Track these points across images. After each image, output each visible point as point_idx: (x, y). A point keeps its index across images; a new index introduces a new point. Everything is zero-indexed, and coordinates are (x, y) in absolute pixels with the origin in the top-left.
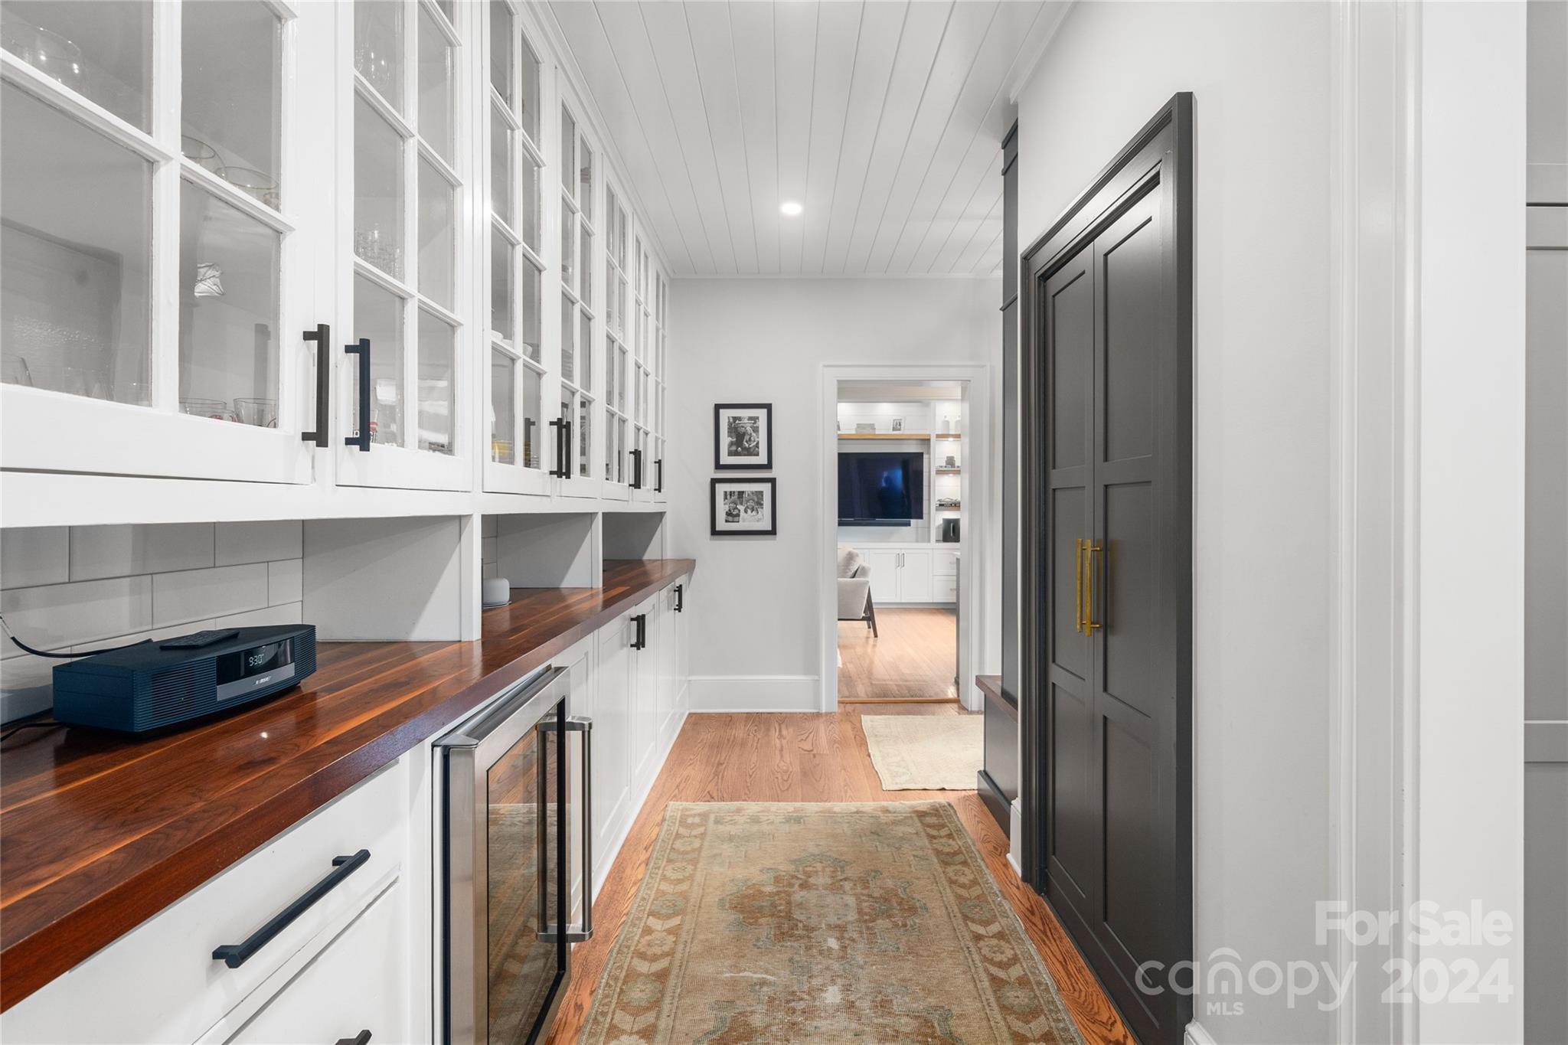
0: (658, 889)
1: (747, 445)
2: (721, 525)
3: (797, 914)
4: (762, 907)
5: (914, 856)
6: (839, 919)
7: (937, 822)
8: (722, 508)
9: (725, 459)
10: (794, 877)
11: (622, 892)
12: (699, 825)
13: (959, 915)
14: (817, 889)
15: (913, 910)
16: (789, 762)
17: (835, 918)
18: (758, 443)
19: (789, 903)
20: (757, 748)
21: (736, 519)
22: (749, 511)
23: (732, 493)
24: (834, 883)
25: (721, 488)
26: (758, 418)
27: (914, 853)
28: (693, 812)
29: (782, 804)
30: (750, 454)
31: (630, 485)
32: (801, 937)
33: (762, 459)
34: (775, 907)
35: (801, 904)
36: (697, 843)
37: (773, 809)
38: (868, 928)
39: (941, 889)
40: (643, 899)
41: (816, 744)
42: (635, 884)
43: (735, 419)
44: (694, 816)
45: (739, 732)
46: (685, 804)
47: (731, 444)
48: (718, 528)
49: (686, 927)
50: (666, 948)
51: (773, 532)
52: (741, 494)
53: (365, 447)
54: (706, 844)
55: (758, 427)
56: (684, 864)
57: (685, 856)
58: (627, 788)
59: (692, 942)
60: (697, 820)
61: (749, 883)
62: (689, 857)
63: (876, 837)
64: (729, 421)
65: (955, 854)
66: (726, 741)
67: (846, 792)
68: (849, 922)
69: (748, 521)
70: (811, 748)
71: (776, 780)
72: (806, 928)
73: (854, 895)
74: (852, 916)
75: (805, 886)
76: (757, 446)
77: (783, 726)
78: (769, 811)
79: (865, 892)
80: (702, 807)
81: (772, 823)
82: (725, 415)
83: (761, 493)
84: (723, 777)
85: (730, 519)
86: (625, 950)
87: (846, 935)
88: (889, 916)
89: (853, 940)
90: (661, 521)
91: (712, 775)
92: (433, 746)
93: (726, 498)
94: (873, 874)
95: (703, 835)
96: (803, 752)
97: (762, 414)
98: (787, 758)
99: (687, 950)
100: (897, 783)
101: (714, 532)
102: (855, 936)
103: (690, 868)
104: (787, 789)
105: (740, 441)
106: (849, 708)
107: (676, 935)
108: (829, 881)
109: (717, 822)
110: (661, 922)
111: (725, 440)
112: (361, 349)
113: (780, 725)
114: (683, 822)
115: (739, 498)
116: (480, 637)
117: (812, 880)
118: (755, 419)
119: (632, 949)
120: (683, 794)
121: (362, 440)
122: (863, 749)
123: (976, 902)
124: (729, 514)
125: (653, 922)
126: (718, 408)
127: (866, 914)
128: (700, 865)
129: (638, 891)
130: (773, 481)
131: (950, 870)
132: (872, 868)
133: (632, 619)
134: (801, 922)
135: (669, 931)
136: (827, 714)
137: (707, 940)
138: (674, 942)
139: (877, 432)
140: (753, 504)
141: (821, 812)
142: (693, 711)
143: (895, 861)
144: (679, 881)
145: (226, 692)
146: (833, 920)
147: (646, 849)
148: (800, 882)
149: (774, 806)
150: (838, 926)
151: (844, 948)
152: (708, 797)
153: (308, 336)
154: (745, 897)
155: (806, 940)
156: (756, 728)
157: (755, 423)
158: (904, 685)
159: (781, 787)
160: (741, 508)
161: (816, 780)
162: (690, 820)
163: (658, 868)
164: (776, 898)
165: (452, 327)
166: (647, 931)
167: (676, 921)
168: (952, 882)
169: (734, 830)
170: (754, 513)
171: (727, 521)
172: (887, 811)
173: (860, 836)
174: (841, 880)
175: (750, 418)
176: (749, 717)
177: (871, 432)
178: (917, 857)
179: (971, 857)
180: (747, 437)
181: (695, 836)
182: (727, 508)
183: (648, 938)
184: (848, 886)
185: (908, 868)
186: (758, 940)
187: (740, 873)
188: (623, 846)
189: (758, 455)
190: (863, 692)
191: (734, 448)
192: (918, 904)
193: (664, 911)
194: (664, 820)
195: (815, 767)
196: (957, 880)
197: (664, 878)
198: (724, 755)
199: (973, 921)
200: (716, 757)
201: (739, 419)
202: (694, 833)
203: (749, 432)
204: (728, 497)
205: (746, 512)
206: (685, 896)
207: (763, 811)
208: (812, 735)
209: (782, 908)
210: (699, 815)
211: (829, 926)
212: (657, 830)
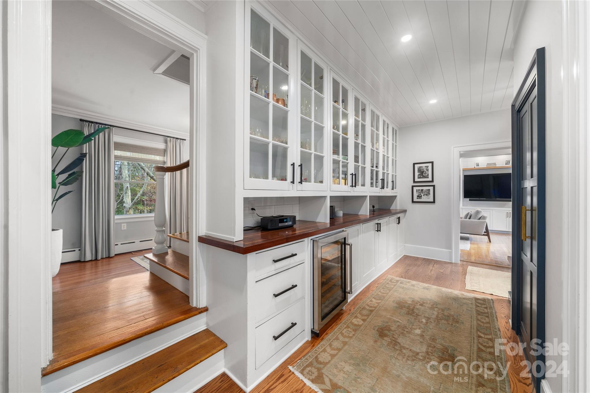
0: (377, 293)
1: (424, 175)
2: (415, 199)
3: (415, 310)
4: (405, 306)
5: (467, 309)
6: (429, 316)
7: (483, 303)
8: (416, 194)
9: (417, 179)
10: (418, 302)
11: (368, 291)
12: (395, 283)
13: (475, 329)
14: (425, 307)
15: (457, 322)
16: (432, 274)
17: (428, 315)
18: (428, 174)
19: (414, 307)
20: (423, 268)
21: (421, 198)
22: (425, 195)
23: (419, 190)
24: (432, 307)
25: (415, 189)
26: (428, 166)
27: (467, 308)
28: (394, 279)
29: (424, 284)
30: (426, 178)
31: (380, 188)
32: (414, 316)
33: (430, 179)
34: (409, 307)
35: (418, 309)
36: (392, 286)
37: (420, 284)
38: (438, 321)
39: (472, 320)
40: (373, 294)
41: (445, 271)
42: (372, 290)
43: (420, 167)
44: (395, 280)
45: (419, 263)
46: (393, 277)
47: (419, 175)
48: (414, 201)
49: (381, 303)
50: (375, 306)
51: (434, 202)
52: (422, 190)
53: (301, 183)
54: (395, 287)
55: (428, 169)
56: (387, 290)
57: (388, 288)
58: (374, 268)
59: (382, 307)
60: (395, 281)
61: (404, 299)
62: (389, 289)
63: (454, 300)
64: (418, 168)
65: (485, 313)
66: (413, 264)
67: (450, 286)
68: (432, 318)
69: (424, 199)
70: (443, 272)
71: (425, 278)
72: (417, 314)
73: (437, 312)
74: (434, 316)
75: (421, 305)
76: (428, 175)
77: (435, 264)
78: (419, 284)
79: (442, 312)
80: (398, 279)
81: (419, 288)
82: (416, 166)
83: (429, 190)
84: (408, 273)
85: (418, 198)
86: (364, 303)
87: (429, 320)
88: (447, 321)
89: (431, 322)
90: (396, 198)
91: (405, 272)
92: (311, 239)
93: (417, 191)
94: (447, 309)
95: (395, 285)
96: (439, 272)
97: (430, 165)
98: (432, 272)
99: (380, 308)
100: (472, 288)
101: (413, 202)
102: (432, 321)
103: (388, 291)
104: (428, 281)
105: (422, 173)
106: (465, 263)
107: (378, 304)
108: (430, 306)
109: (401, 283)
110: (375, 300)
111: (417, 174)
112: (301, 166)
113: (434, 263)
114: (391, 281)
115: (421, 191)
116: (329, 222)
117: (424, 304)
118: (427, 167)
119: (366, 303)
120: (394, 274)
121: (301, 182)
122: (464, 276)
123: (486, 328)
124: (418, 196)
125: (373, 300)
126: (414, 164)
127: (439, 318)
128: (391, 291)
129: (372, 292)
130: (434, 186)
131: (479, 317)
132: (448, 307)
133: (376, 224)
134: (416, 313)
135: (377, 303)
136: (454, 263)
137: (386, 308)
138: (377, 305)
139: (497, 166)
140: (427, 193)
141: (437, 289)
142: (406, 254)
143: (458, 308)
144: (384, 293)
145: (280, 225)
146: (427, 315)
147: (378, 284)
148: (420, 304)
149: (421, 284)
150: (428, 317)
151: (427, 323)
152: (401, 277)
153: (292, 165)
154: (401, 302)
155: (415, 317)
156: (425, 263)
157: (427, 168)
158: (494, 260)
159: (426, 279)
160: (422, 194)
161: (440, 281)
162: (393, 281)
163: (379, 289)
164: (411, 305)
165: (322, 157)
166: (371, 301)
167: (380, 301)
168: (478, 320)
169: (405, 286)
170: (427, 196)
171: (417, 198)
172: (463, 295)
173: (448, 299)
174: (435, 307)
175: (426, 167)
176: (424, 259)
177: (494, 166)
178: (468, 309)
179: (491, 316)
180: (424, 173)
181: (393, 285)
182: (417, 194)
183: (371, 302)
184: (436, 309)
185: (462, 311)
186: (400, 312)
187: (402, 296)
188: (372, 282)
189: (428, 178)
190: (474, 259)
191: (420, 176)
192: (460, 321)
193: (377, 298)
194: (386, 279)
195: (441, 277)
196: (480, 320)
197: (380, 291)
198: (411, 268)
199: (480, 332)
200: (408, 267)
201: (422, 167)
202: (393, 284)
203: (425, 171)
204: (418, 191)
205: (424, 195)
206: (384, 297)
207: (417, 284)
208: (445, 268)
209: (411, 308)
210: (396, 280)
211: (425, 317)
212: (383, 281)
